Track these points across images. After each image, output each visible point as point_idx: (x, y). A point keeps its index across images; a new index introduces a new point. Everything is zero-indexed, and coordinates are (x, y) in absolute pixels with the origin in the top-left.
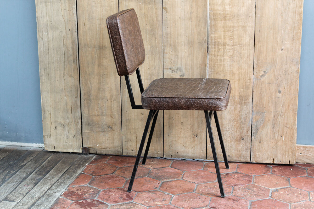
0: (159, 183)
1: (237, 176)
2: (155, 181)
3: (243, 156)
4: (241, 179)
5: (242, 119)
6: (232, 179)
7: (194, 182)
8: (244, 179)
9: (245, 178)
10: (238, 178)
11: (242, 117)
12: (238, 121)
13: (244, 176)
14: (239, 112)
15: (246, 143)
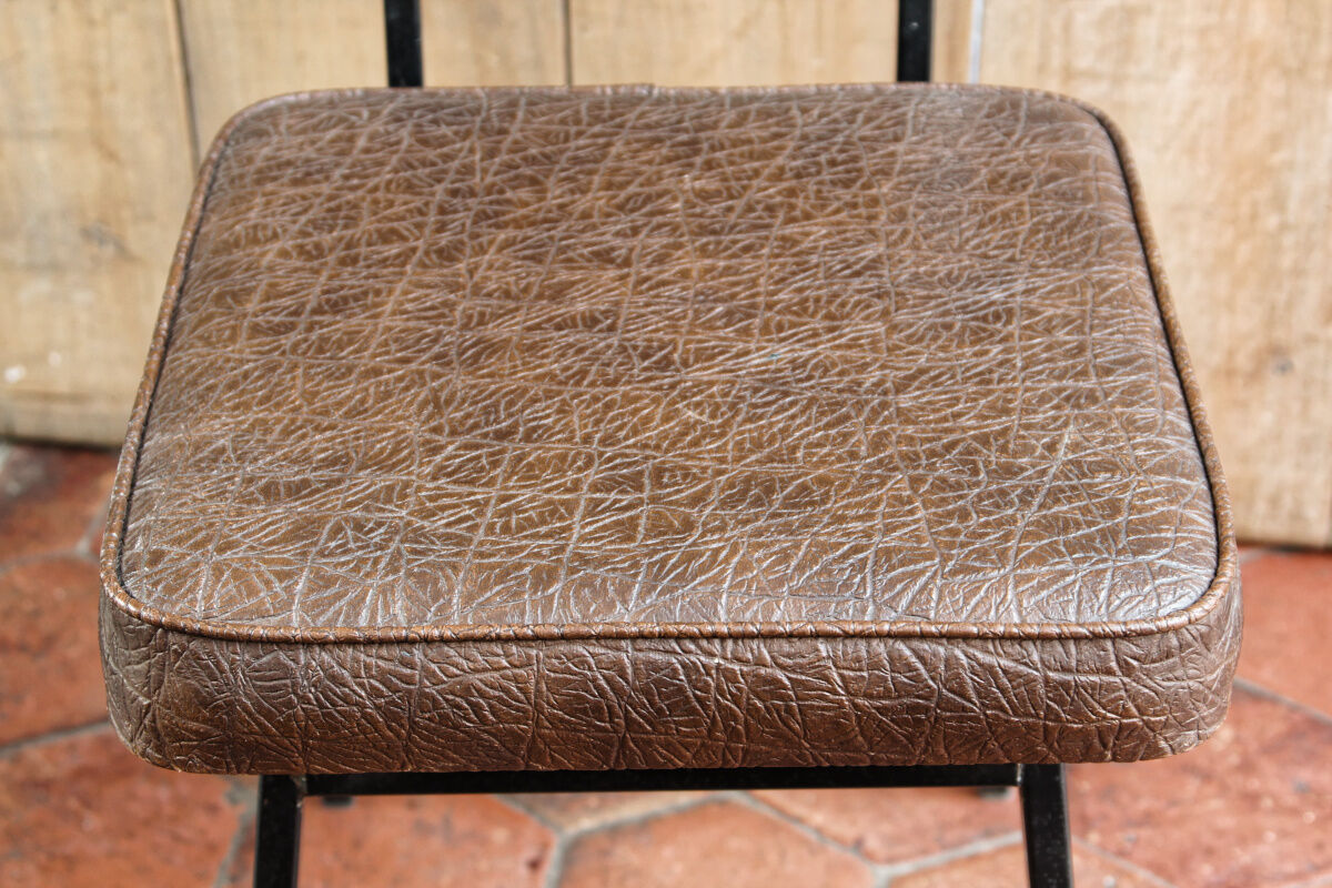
0: (535, 865)
1: (1237, 740)
2: (500, 835)
3: (1274, 501)
4: (1275, 781)
5: (1293, 205)
6: (1192, 786)
7: (858, 844)
8: (1304, 791)
9: (1305, 775)
10: (1246, 767)
11: (1297, 186)
12: (1254, 217)
13: (1294, 733)
14: (1275, 141)
15: (1306, 403)
